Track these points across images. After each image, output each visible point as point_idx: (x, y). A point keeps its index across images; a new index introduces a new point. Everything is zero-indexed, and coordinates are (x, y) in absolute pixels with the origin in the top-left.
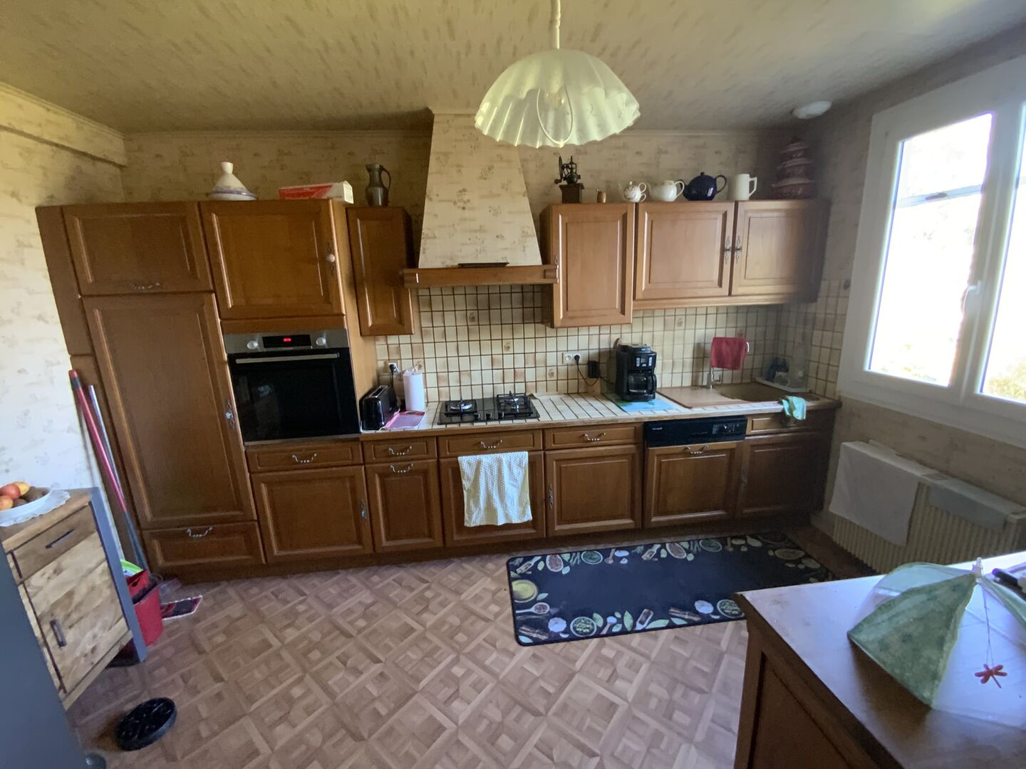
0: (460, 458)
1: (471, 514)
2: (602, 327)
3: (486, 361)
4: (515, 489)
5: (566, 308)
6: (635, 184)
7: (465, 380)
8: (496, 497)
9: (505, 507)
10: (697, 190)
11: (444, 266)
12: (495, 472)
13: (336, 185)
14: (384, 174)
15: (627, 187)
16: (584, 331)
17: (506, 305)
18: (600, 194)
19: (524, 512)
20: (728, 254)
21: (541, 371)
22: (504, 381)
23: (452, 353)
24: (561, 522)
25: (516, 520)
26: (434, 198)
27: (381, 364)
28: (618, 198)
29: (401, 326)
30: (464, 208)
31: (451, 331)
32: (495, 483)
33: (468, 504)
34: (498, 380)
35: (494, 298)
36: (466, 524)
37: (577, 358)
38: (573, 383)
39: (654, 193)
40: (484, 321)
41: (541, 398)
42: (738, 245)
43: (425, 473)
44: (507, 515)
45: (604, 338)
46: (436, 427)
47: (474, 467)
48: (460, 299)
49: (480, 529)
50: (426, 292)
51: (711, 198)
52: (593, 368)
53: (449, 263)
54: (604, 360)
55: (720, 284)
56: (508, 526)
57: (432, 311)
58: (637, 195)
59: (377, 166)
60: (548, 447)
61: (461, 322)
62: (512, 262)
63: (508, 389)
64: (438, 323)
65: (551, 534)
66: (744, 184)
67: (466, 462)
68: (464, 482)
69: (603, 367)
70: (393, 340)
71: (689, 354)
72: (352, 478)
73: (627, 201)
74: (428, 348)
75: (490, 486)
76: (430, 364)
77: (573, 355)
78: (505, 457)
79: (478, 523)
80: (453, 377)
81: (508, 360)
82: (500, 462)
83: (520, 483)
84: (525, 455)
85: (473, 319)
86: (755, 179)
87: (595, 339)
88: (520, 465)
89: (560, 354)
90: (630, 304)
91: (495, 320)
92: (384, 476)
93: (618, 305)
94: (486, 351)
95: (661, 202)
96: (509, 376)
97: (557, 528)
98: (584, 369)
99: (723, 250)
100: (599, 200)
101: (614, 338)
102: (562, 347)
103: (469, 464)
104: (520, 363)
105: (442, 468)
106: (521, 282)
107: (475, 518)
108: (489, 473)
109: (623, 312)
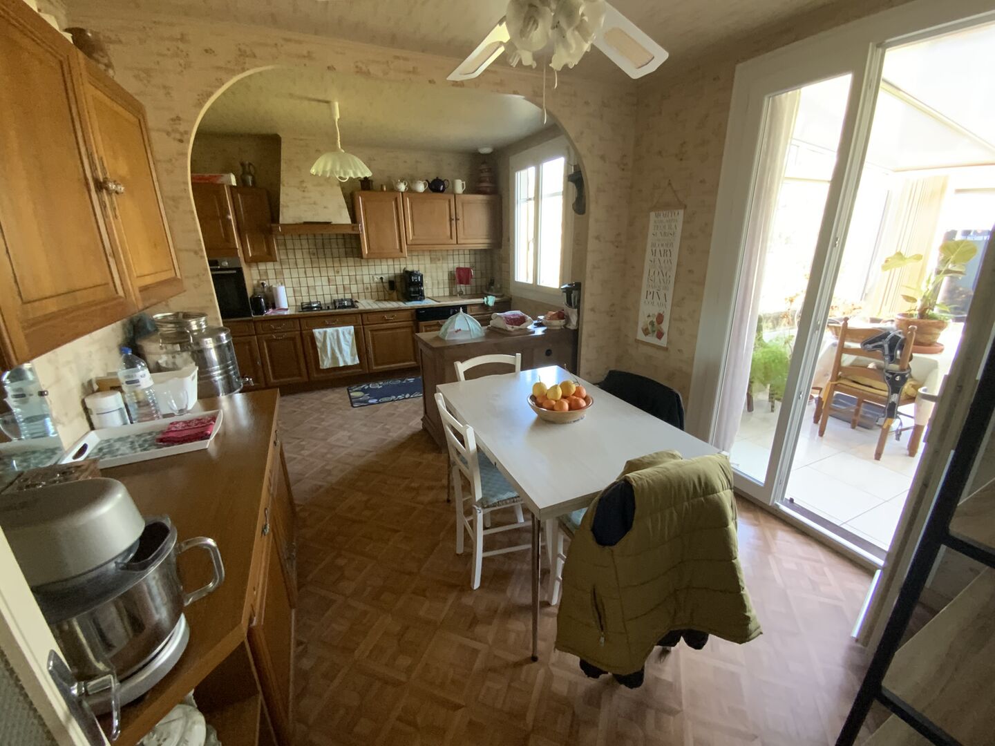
0: (314, 330)
1: (323, 361)
2: (395, 260)
3: (325, 280)
4: (348, 347)
5: (369, 248)
6: (402, 181)
7: (312, 292)
8: (337, 351)
9: (343, 357)
10: (436, 186)
11: (294, 223)
12: (336, 337)
13: (226, 175)
14: (251, 167)
15: (397, 183)
16: (384, 263)
17: (334, 245)
18: (382, 186)
19: (354, 360)
20: (454, 222)
21: (361, 286)
22: (337, 291)
23: (302, 275)
24: (377, 364)
25: (350, 363)
26: (286, 185)
27: (255, 282)
28: (393, 189)
29: (269, 257)
30: (304, 191)
31: (300, 262)
32: (336, 342)
33: (321, 356)
34: (334, 292)
35: (326, 241)
36: (321, 367)
37: (381, 278)
38: (381, 294)
39: (413, 187)
40: (321, 255)
41: (362, 302)
42: (458, 218)
43: (293, 339)
44: (344, 361)
45: (397, 267)
46: (297, 313)
47: (323, 335)
48: (304, 242)
49: (328, 370)
50: (282, 238)
51: (443, 191)
52: (392, 284)
53: (298, 221)
54: (398, 280)
55: (451, 238)
56: (346, 367)
57: (286, 249)
58: (402, 187)
59: (247, 163)
60: (365, 323)
61: (306, 256)
62: (334, 222)
63: (341, 297)
64: (291, 256)
65: (371, 371)
66: (459, 186)
67: (317, 332)
68: (318, 344)
69: (398, 284)
70: (262, 266)
71: (446, 277)
72: (249, 343)
73: (398, 191)
74: (286, 272)
75: (333, 345)
76: (288, 282)
77: (379, 277)
78: (340, 329)
79: (328, 367)
80: (304, 290)
81: (339, 279)
82: (337, 331)
83: (350, 343)
84: (352, 328)
85: (314, 254)
86: (464, 183)
87: (392, 267)
88: (349, 333)
89: (371, 276)
90: (405, 247)
91: (328, 254)
92: (269, 341)
93: (398, 247)
94: (324, 274)
95: (415, 192)
96: (341, 290)
97: (375, 368)
98: (387, 285)
99: (451, 220)
100: (382, 190)
101: (403, 267)
102: (372, 272)
103: (319, 333)
104: (347, 282)
105: (304, 336)
106: (342, 232)
107: (326, 363)
108: (332, 338)
109: (401, 251)
